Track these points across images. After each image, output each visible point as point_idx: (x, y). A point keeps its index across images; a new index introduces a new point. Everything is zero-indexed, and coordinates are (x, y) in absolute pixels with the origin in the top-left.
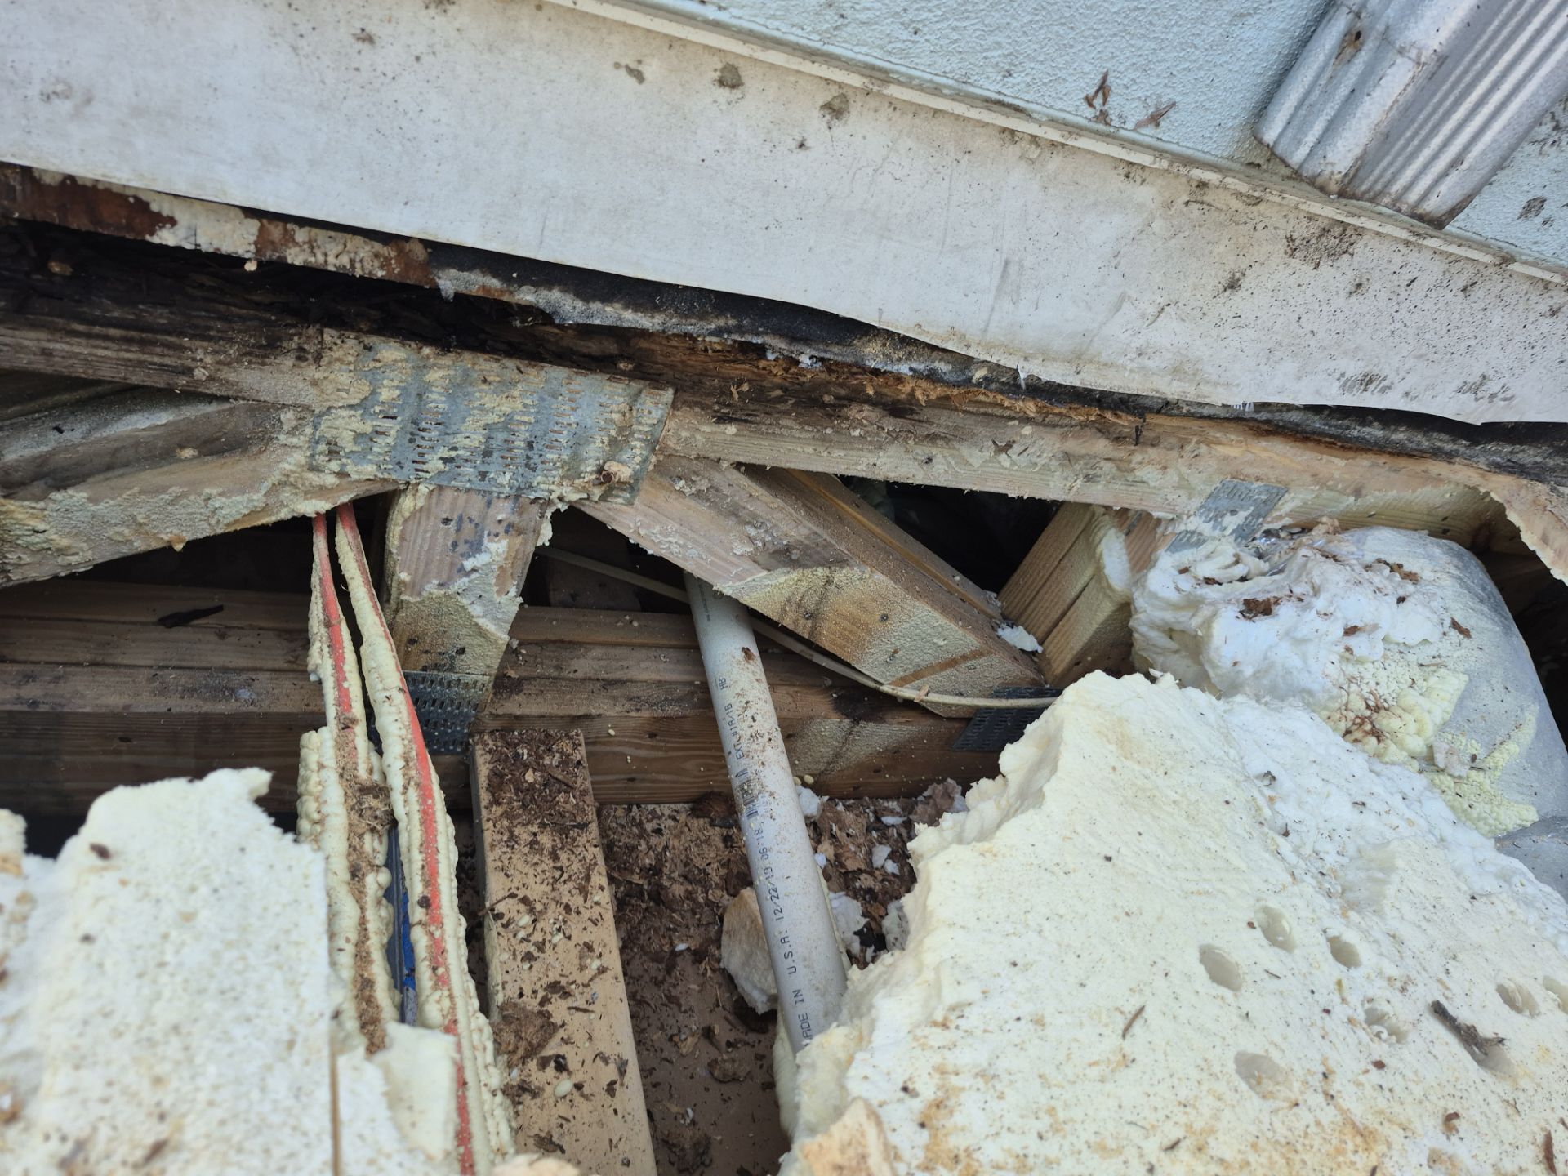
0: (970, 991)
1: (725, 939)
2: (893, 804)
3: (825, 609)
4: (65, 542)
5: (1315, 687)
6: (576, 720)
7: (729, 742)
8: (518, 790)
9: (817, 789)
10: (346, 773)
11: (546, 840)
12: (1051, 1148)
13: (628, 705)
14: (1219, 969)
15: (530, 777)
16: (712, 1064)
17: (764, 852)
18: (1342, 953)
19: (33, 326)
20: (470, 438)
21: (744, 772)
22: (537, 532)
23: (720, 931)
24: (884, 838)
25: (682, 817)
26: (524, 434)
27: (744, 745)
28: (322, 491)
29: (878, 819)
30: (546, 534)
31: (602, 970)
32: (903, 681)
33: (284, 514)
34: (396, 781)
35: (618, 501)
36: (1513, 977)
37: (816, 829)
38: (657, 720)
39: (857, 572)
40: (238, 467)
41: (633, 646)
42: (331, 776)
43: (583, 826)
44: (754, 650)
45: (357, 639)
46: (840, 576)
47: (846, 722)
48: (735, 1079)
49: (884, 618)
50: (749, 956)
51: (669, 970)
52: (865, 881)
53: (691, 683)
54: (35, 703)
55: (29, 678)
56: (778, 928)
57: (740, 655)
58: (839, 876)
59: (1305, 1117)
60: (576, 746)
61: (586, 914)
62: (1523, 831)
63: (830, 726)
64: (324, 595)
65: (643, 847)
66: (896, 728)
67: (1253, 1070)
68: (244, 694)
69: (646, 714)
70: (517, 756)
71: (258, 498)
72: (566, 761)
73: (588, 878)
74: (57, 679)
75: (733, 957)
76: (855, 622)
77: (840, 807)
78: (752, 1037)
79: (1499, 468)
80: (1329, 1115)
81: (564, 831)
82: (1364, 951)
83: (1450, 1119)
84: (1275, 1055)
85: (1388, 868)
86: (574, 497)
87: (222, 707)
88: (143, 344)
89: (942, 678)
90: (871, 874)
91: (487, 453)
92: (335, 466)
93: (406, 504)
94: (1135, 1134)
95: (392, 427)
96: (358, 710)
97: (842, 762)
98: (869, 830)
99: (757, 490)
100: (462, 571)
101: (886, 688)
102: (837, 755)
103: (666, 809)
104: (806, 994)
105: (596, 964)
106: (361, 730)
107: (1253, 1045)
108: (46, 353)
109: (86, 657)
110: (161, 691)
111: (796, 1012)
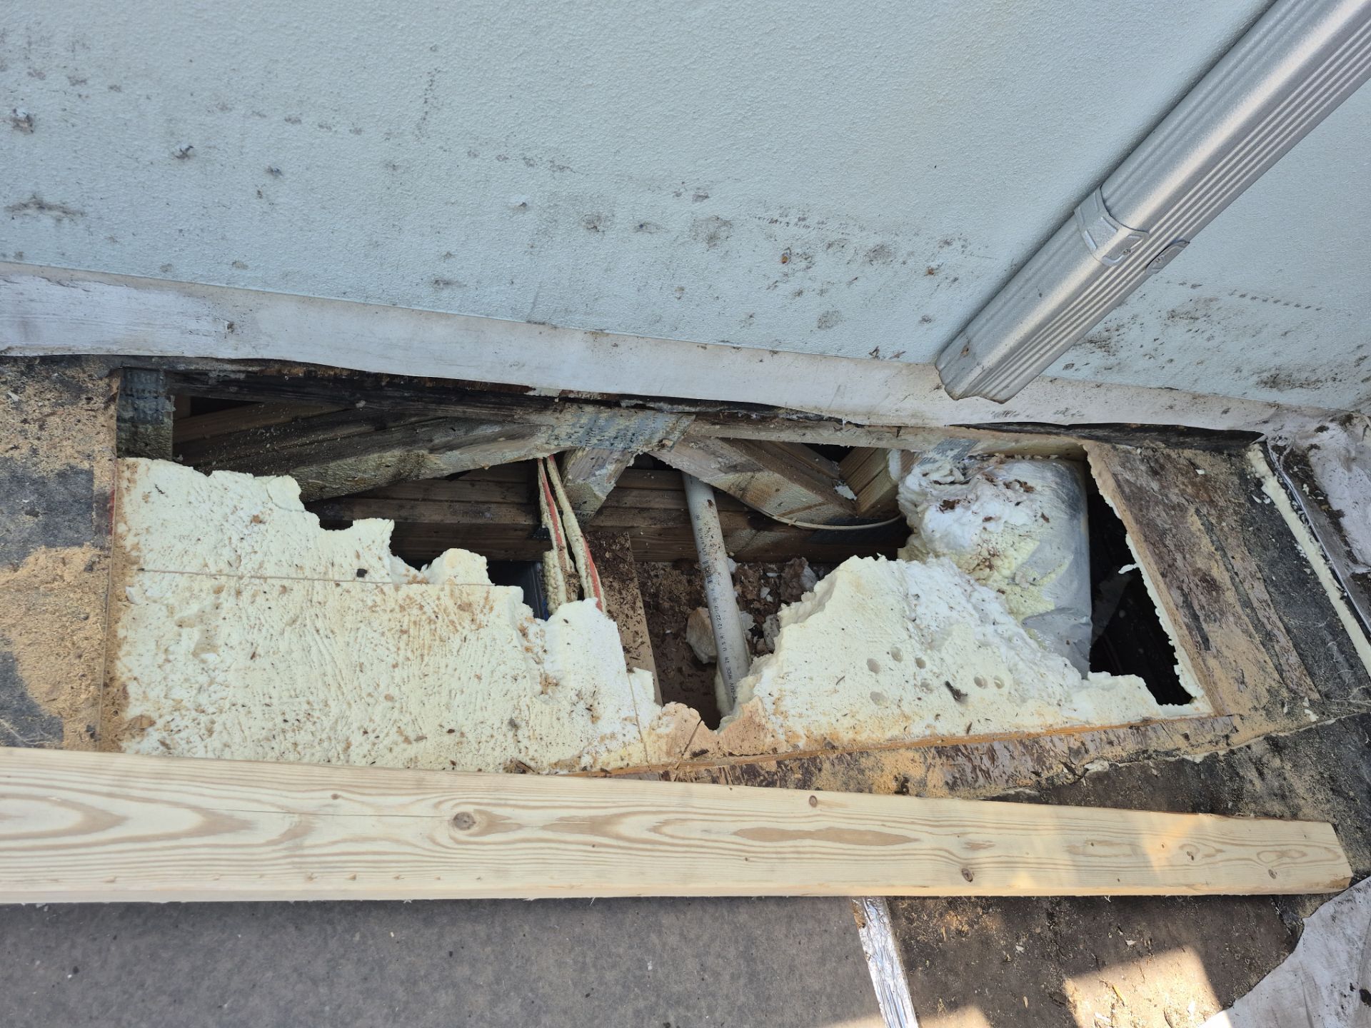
0: (791, 669)
1: (688, 629)
2: (773, 566)
3: (750, 487)
4: (444, 467)
5: (966, 545)
6: (626, 528)
7: (700, 547)
8: (603, 561)
9: (736, 559)
10: (563, 569)
11: (616, 585)
12: (809, 713)
13: (650, 522)
14: (873, 667)
15: (607, 555)
16: (681, 684)
17: (715, 599)
18: (920, 664)
19: (463, 405)
20: (611, 432)
21: (707, 562)
22: (628, 462)
23: (686, 626)
24: (767, 584)
25: (668, 570)
26: (632, 431)
27: (707, 549)
28: (548, 450)
29: (765, 574)
30: (632, 462)
31: (643, 643)
32: (783, 515)
33: (531, 458)
34: (583, 573)
35: (664, 451)
36: (982, 674)
37: (735, 578)
38: (663, 529)
39: (766, 473)
40: (520, 443)
41: (652, 489)
42: (558, 570)
43: (631, 580)
44: (713, 501)
45: (561, 513)
46: (758, 475)
47: (754, 531)
48: (692, 690)
49: (777, 490)
50: (700, 639)
51: (663, 642)
52: (756, 605)
53: (679, 510)
54: (406, 519)
55: (401, 507)
56: (719, 632)
57: (707, 504)
58: (744, 602)
59: (889, 711)
60: (626, 540)
61: (635, 619)
62: (1047, 613)
63: (746, 533)
64: (545, 492)
65: (650, 584)
66: (778, 534)
67: (876, 698)
68: (488, 515)
69: (658, 526)
70: (601, 545)
71: (523, 453)
72: (622, 547)
73: (635, 603)
74: (412, 507)
75: (692, 638)
76: (763, 492)
77: (746, 567)
78: (699, 673)
79: (1085, 438)
80: (897, 711)
81: (623, 581)
82: (928, 664)
83: (938, 715)
84: (885, 694)
85: (949, 634)
86: (646, 450)
87: (480, 521)
88: (499, 409)
89: (803, 514)
90: (759, 601)
91: (616, 438)
92: (556, 443)
93: (580, 454)
94: (835, 711)
95: (581, 431)
96: (564, 543)
97: (749, 548)
98: (760, 579)
99: (726, 446)
100: (594, 475)
101: (775, 518)
102: (747, 544)
103: (660, 565)
104: (730, 659)
105: (640, 640)
106: (566, 551)
107: (877, 689)
108: (464, 412)
109: (420, 496)
110: (454, 513)
111: (725, 666)
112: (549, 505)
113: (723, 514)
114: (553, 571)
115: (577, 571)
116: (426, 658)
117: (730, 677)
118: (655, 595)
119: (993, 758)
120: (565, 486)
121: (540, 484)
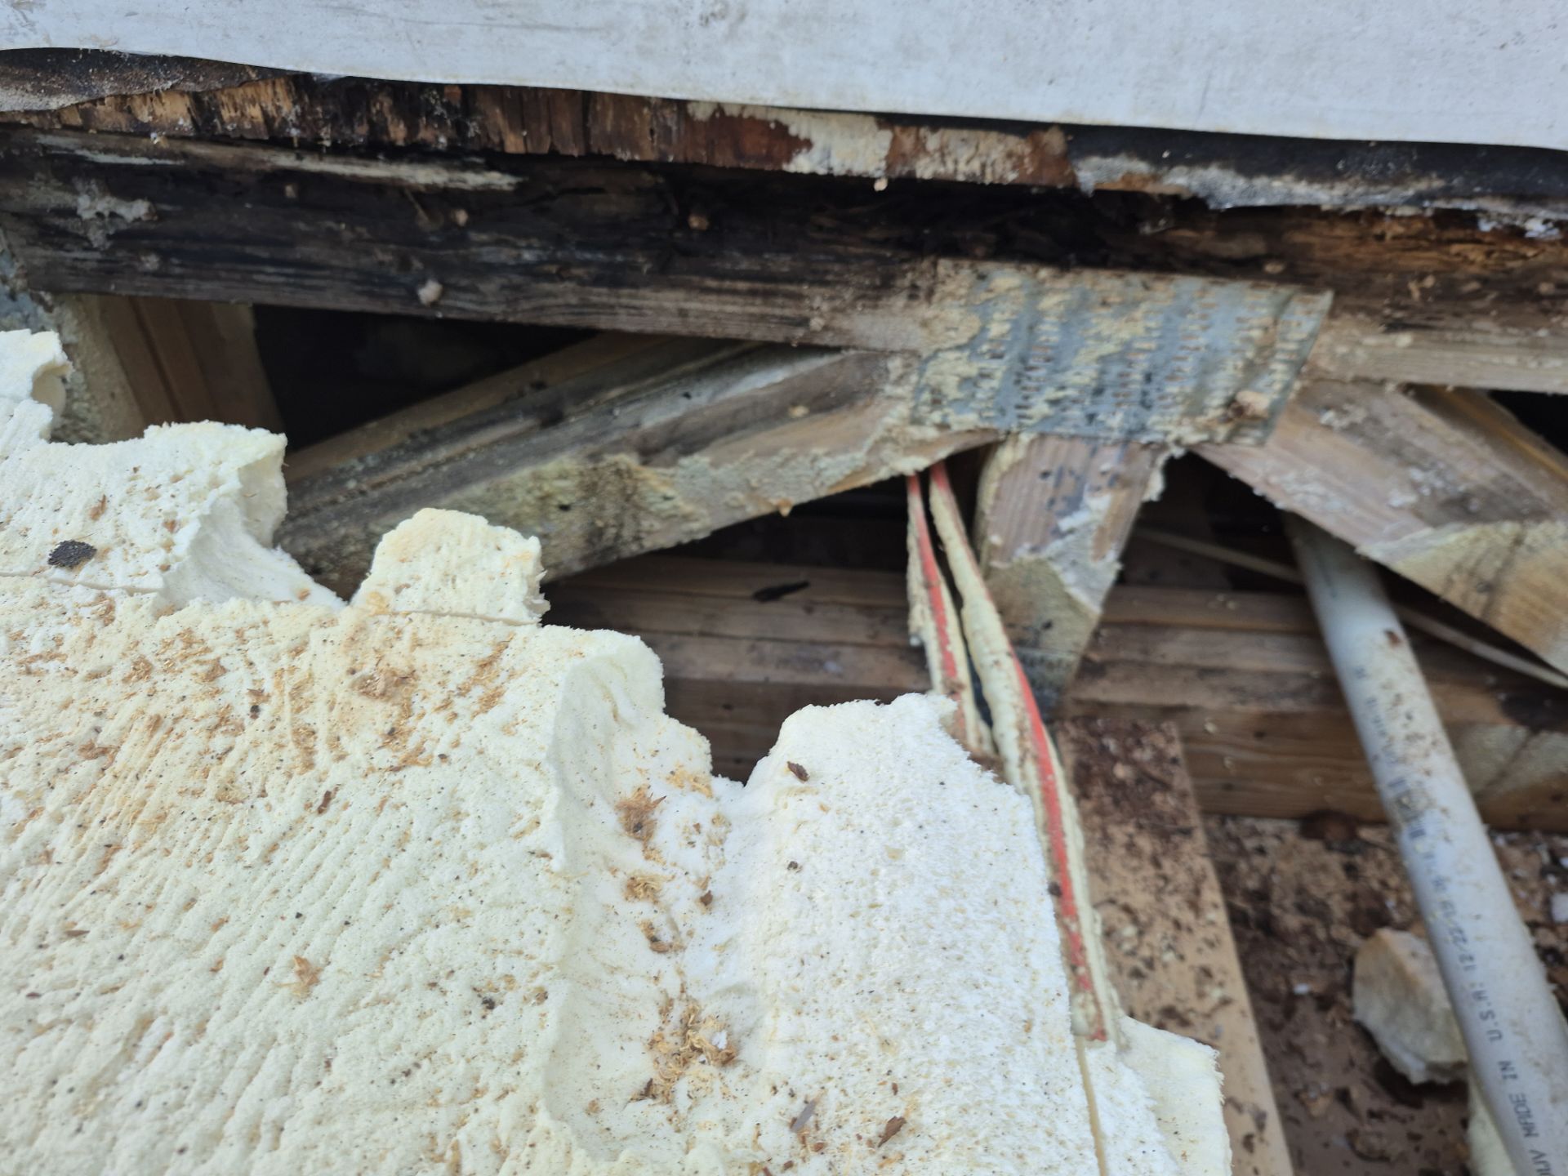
1: (1358, 987)
3: (1509, 579)
4: (688, 508)
6: (1169, 712)
7: (1374, 743)
8: (1108, 785)
11: (1145, 843)
13: (1230, 697)
15: (1120, 771)
16: (1352, 1136)
17: (1438, 883)
19: (674, 286)
20: (1081, 373)
21: (1401, 782)
22: (1144, 483)
23: (1350, 977)
25: (1289, 838)
26: (1142, 364)
27: (1399, 748)
28: (922, 446)
29: (1555, 861)
30: (1156, 486)
31: (1225, 1002)
33: (883, 474)
34: (1011, 753)
35: (1247, 441)
38: (1268, 716)
39: (1560, 527)
40: (842, 423)
41: (1229, 630)
43: (1187, 833)
44: (1399, 632)
45: (958, 602)
46: (1536, 533)
47: (1521, 732)
48: (1383, 1158)
50: (1394, 1013)
51: (1289, 1013)
53: (1306, 676)
56: (1467, 979)
57: (1382, 640)
60: (1170, 740)
61: (1200, 934)
63: (1496, 738)
64: (922, 556)
65: (1243, 866)
68: (832, 667)
69: (1254, 708)
70: (1103, 747)
71: (859, 457)
72: (1160, 757)
73: (1197, 892)
75: (1371, 1008)
81: (1164, 835)
86: (1192, 438)
87: (813, 679)
88: (767, 295)
90: (1552, 929)
91: (1099, 392)
92: (936, 417)
93: (1006, 457)
95: (998, 368)
96: (963, 675)
97: (1508, 785)
99: (1430, 419)
100: (1058, 534)
102: (1503, 774)
103: (1268, 826)
104: (1519, 1067)
105: (1217, 994)
108: (683, 313)
110: (761, 661)
111: (1505, 1092)
112: (928, 586)
115: (996, 747)
117: (1529, 1131)
118: (1261, 896)
120: (987, 574)
121: (912, 542)
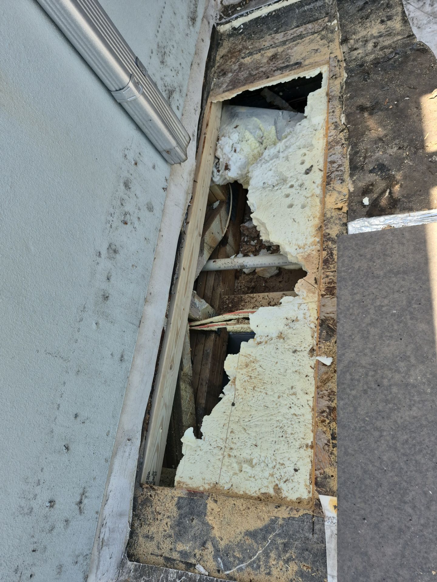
0: (287, 239)
1: (264, 277)
2: (242, 238)
3: (210, 245)
4: (188, 366)
6: (220, 297)
7: (232, 268)
8: (233, 308)
9: (238, 253)
10: (235, 324)
11: (243, 304)
12: (306, 235)
13: (219, 286)
14: (291, 206)
15: (230, 306)
16: (286, 282)
17: (254, 265)
18: (292, 186)
21: (238, 266)
23: (262, 277)
24: (249, 242)
25: (239, 282)
27: (233, 265)
29: (245, 242)
31: (268, 296)
32: (223, 232)
33: (189, 332)
34: (237, 317)
36: (299, 161)
37: (246, 255)
38: (222, 282)
39: (205, 237)
41: (206, 284)
42: (235, 326)
43: (241, 297)
44: (214, 260)
46: (205, 241)
47: (228, 245)
48: (289, 278)
49: (212, 233)
50: (268, 272)
51: (267, 287)
52: (257, 247)
53: (215, 274)
54: (207, 383)
55: (202, 384)
56: (267, 264)
57: (215, 263)
58: (256, 253)
59: (309, 202)
60: (225, 297)
61: (257, 298)
62: (276, 129)
63: (228, 248)
64: (203, 327)
65: (243, 290)
66: (230, 235)
67: (303, 207)
68: (208, 351)
69: (221, 284)
70: (226, 308)
72: (228, 299)
73: (251, 297)
74: (202, 380)
75: (267, 275)
76: (212, 239)
77: (242, 249)
78: (282, 274)
80: (310, 199)
81: (242, 301)
82: (292, 183)
83: (314, 182)
84: (302, 203)
87: (211, 355)
89: (223, 223)
90: (256, 246)
94: (306, 224)
96: (225, 323)
97: (234, 247)
98: (247, 244)
100: (198, 307)
101: (223, 236)
102: (232, 248)
103: (236, 284)
104: (279, 262)
105: (266, 297)
106: (228, 322)
107: (300, 206)
109: (198, 376)
110: (206, 364)
111: (281, 264)
112: (208, 327)
113: (219, 256)
114: (235, 329)
115: (236, 319)
116: (265, 382)
117: (286, 263)
118: (248, 288)
119: (334, 162)
120: (202, 320)
121: (199, 329)
